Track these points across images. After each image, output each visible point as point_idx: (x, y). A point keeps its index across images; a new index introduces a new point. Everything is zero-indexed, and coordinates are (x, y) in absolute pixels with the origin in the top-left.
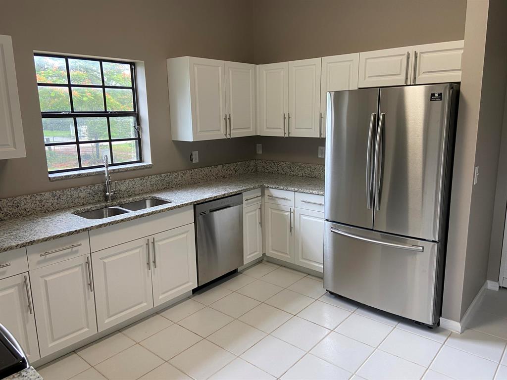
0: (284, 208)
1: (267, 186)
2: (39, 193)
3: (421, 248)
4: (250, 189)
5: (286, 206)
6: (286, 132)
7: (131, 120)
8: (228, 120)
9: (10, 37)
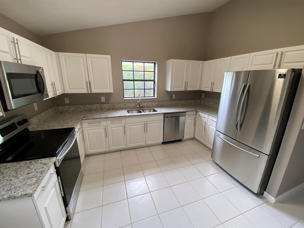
0: (203, 121)
1: (198, 111)
2: (120, 103)
3: (258, 156)
4: (190, 111)
5: (205, 120)
6: (212, 89)
7: (153, 82)
8: (186, 84)
9: (110, 56)
